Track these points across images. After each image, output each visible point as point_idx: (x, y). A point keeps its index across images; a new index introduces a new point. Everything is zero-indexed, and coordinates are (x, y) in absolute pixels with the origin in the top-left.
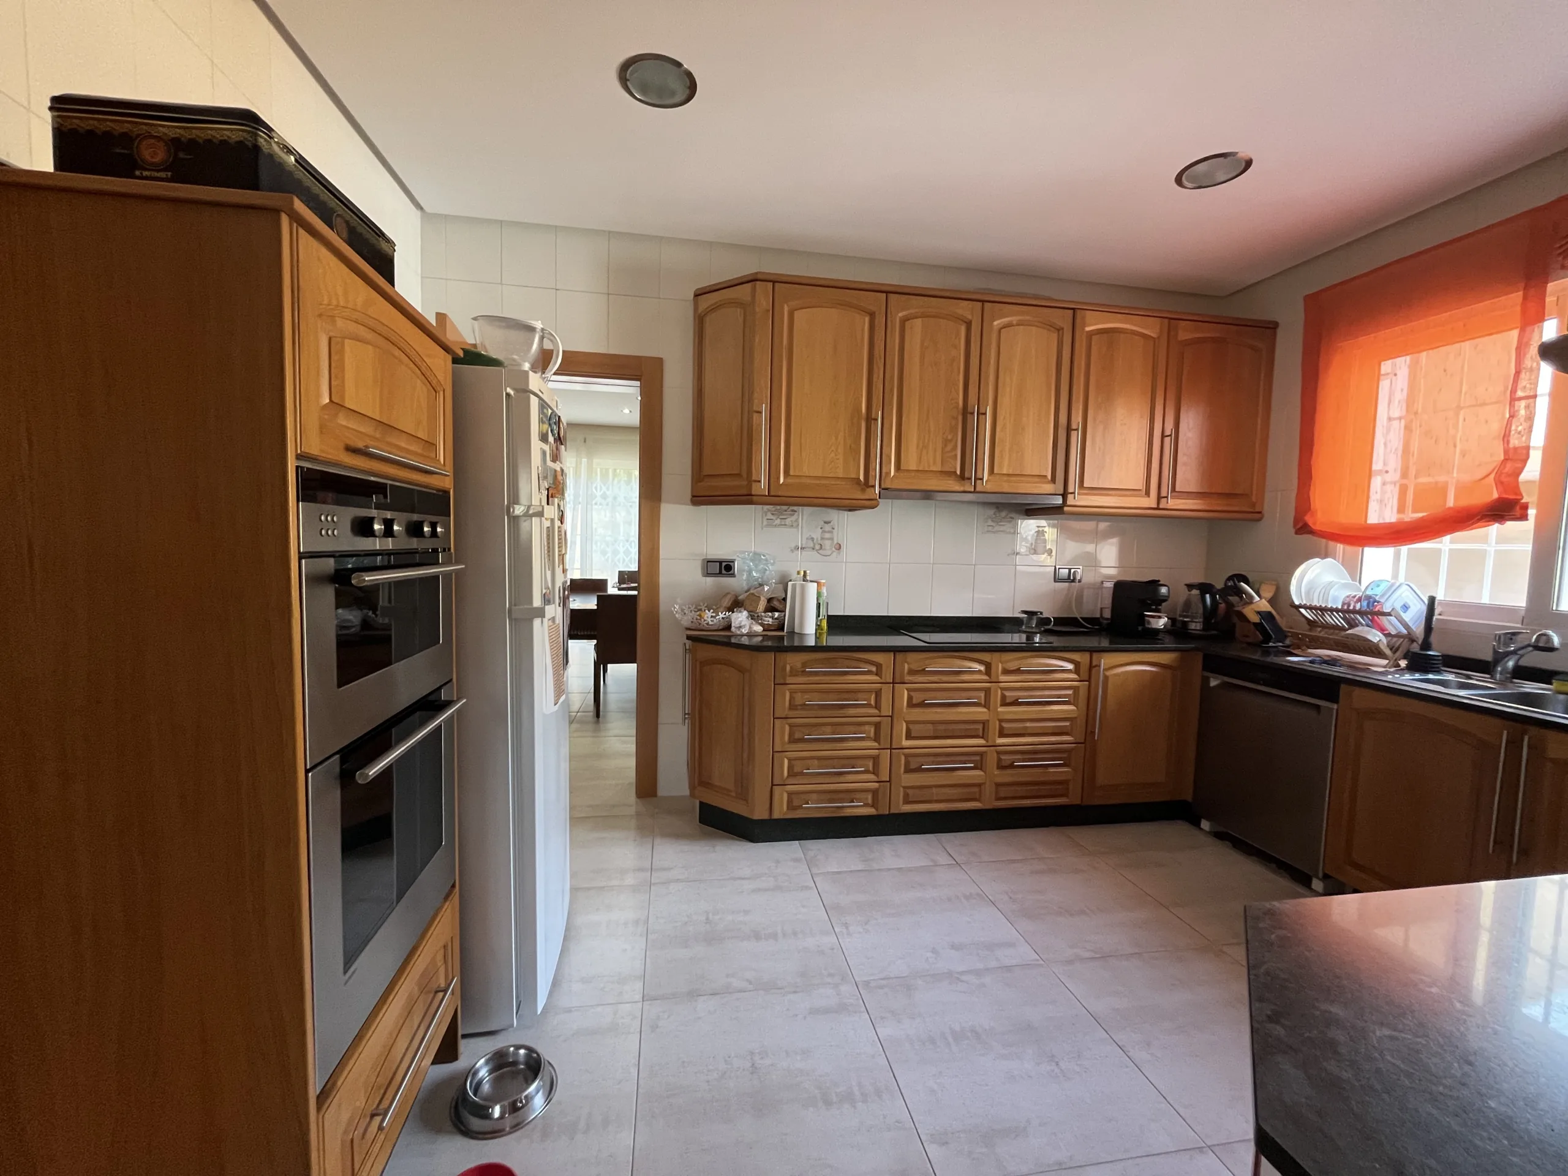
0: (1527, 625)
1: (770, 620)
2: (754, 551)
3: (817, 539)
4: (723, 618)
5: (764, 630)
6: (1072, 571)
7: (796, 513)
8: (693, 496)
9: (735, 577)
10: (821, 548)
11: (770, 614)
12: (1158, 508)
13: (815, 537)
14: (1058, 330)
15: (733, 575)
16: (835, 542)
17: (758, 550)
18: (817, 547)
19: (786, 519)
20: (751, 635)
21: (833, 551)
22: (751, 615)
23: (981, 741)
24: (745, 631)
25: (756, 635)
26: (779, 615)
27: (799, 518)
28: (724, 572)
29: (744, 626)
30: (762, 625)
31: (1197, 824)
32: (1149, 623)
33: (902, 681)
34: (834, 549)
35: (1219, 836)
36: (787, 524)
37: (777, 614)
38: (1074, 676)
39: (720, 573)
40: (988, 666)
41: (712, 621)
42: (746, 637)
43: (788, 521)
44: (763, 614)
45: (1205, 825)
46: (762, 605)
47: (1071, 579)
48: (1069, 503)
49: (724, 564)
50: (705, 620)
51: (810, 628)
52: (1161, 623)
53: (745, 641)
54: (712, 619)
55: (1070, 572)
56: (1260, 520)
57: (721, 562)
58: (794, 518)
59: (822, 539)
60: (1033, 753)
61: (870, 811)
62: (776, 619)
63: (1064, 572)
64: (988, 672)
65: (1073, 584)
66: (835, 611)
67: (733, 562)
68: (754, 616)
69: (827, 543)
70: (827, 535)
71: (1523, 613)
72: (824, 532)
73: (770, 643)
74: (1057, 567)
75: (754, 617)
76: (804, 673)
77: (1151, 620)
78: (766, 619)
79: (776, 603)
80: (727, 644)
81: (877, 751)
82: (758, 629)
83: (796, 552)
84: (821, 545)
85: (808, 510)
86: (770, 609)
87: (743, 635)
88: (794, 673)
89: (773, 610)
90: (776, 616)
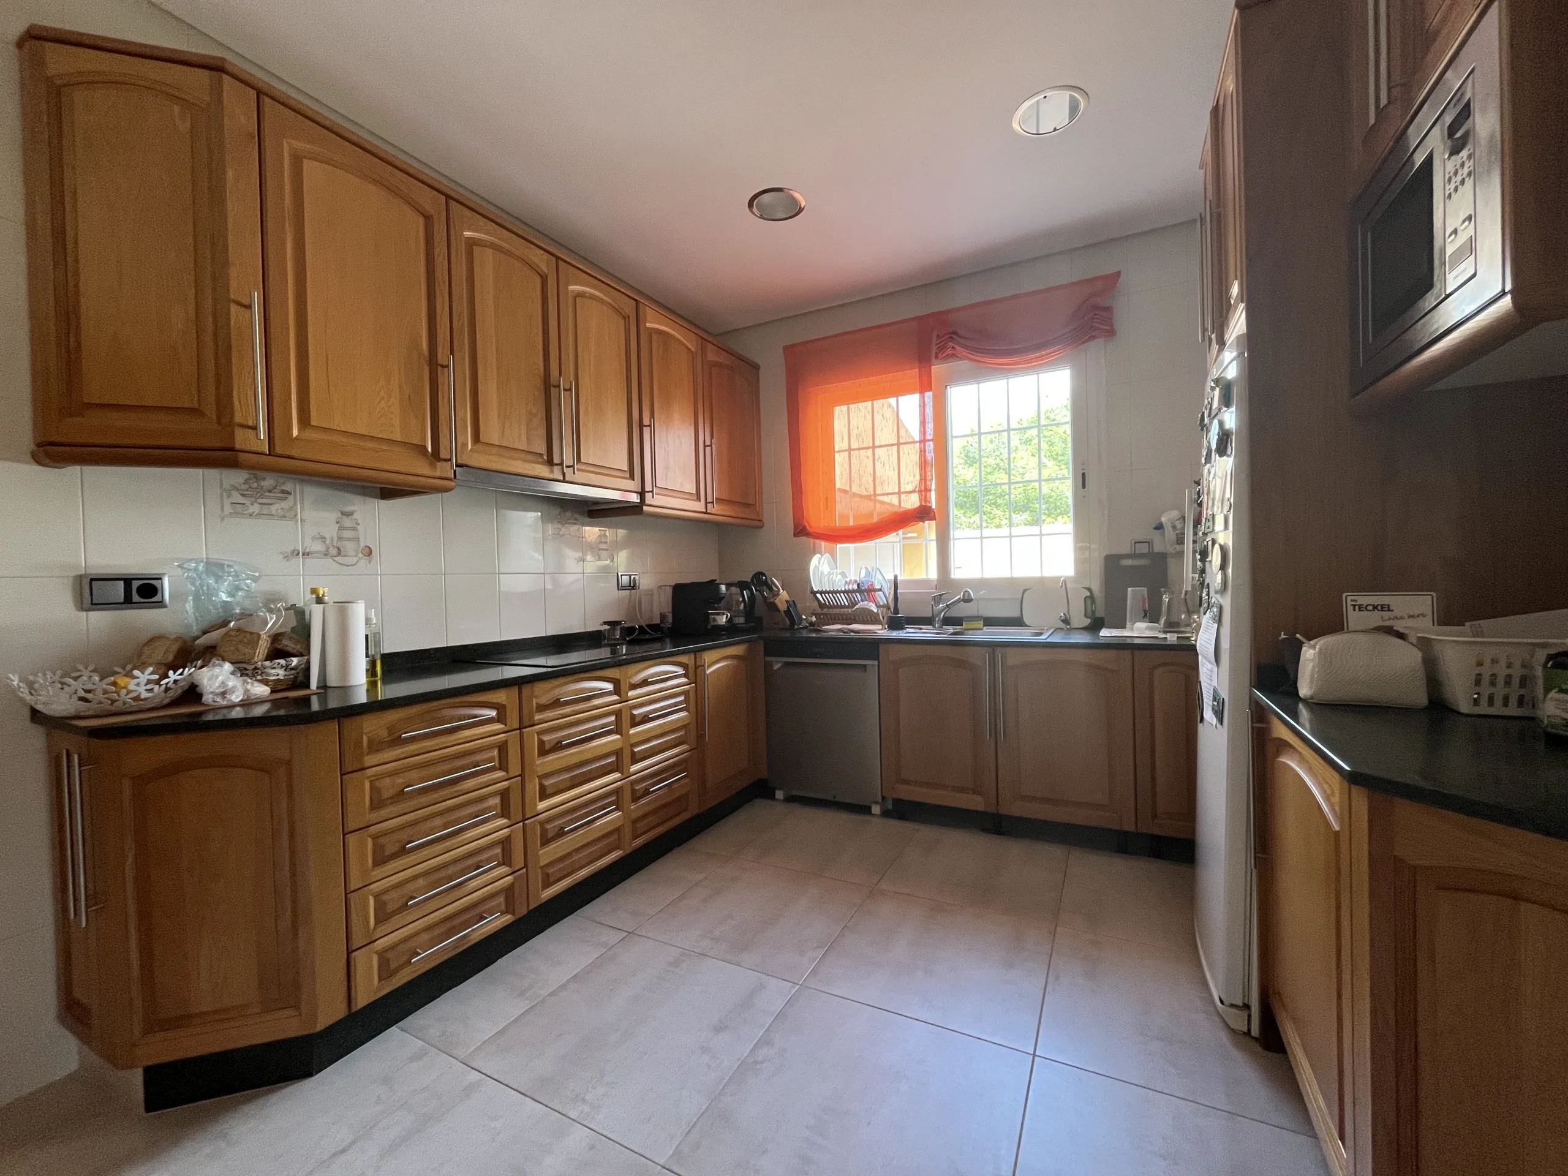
0: (939, 589)
1: (281, 672)
2: (207, 559)
3: (332, 538)
4: (175, 681)
5: (272, 692)
6: (632, 577)
7: (291, 498)
8: (39, 445)
9: (165, 606)
10: (339, 553)
11: (282, 662)
12: (706, 513)
13: (328, 536)
14: (624, 318)
15: (161, 604)
16: (362, 545)
17: (215, 556)
18: (334, 551)
19: (271, 504)
20: (246, 704)
21: (360, 558)
22: (239, 668)
23: (617, 775)
24: (236, 697)
25: (261, 702)
26: (299, 661)
27: (295, 504)
28: (136, 598)
29: (233, 690)
30: (266, 682)
31: (772, 797)
32: (714, 620)
33: (532, 723)
34: (360, 555)
35: (790, 799)
36: (274, 512)
37: (295, 661)
38: (684, 680)
39: (128, 600)
40: (616, 683)
41: (148, 691)
42: (238, 709)
43: (273, 509)
44: (267, 663)
45: (779, 795)
46: (263, 647)
47: (632, 586)
48: (647, 502)
49: (135, 585)
50: (129, 692)
51: (359, 676)
52: (723, 620)
53: (237, 713)
54: (149, 687)
55: (630, 578)
56: (762, 527)
57: (128, 581)
58: (285, 505)
59: (340, 538)
60: (659, 775)
61: (508, 919)
62: (292, 669)
63: (625, 580)
64: (617, 691)
65: (633, 591)
66: (390, 647)
67: (160, 579)
68: (246, 669)
69: (349, 546)
70: (347, 534)
71: (936, 582)
72: (341, 528)
73: (282, 712)
74: (620, 574)
75: (244, 669)
76: (398, 741)
77: (717, 617)
78: (273, 671)
79: (288, 644)
80: (196, 725)
81: (507, 830)
82: (261, 690)
83: (294, 560)
84: (338, 548)
85: (312, 492)
86: (276, 653)
87: (233, 706)
88: (376, 746)
89: (285, 654)
90: (294, 664)
